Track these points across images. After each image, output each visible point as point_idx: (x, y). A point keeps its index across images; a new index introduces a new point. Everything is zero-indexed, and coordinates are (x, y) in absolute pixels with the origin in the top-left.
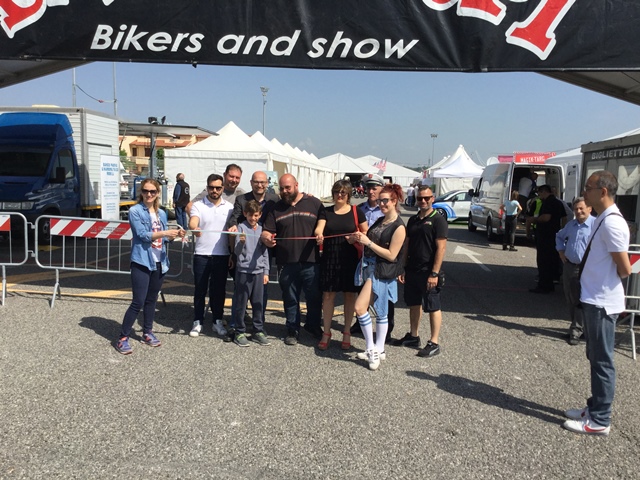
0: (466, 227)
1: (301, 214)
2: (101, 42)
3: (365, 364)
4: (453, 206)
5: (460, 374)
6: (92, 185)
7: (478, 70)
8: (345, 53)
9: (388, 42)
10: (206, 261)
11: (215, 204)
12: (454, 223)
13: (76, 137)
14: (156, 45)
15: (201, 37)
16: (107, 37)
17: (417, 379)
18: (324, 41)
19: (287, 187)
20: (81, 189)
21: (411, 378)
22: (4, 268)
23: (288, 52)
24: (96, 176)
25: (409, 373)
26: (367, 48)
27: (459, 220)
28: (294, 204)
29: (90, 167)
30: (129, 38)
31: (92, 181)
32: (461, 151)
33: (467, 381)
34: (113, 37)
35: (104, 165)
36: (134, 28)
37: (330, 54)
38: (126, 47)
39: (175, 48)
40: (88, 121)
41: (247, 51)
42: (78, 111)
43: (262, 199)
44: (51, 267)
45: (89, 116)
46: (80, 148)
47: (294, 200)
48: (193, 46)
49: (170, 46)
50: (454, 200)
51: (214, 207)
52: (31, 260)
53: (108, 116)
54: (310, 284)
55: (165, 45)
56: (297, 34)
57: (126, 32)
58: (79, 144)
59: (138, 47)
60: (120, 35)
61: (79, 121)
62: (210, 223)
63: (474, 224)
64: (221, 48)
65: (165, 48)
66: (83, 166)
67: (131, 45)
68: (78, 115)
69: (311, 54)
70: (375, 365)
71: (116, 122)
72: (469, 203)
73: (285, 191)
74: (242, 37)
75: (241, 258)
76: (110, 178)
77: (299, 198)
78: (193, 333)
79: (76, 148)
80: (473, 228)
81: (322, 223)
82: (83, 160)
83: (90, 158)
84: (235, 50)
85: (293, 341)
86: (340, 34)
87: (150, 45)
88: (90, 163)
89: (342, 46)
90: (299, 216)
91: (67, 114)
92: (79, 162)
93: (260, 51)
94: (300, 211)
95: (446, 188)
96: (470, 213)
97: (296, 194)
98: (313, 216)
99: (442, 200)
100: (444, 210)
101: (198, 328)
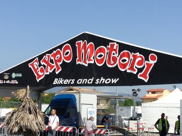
2: (55, 82)
8: (103, 82)
9: (113, 79)
13: (77, 102)
15: (74, 80)
16: (57, 81)
18: (99, 80)
23: (91, 83)
26: (108, 81)
31: (82, 117)
36: (62, 79)
37: (100, 83)
38: (59, 83)
39: (69, 83)
41: (83, 83)
45: (82, 94)
48: (72, 82)
55: (67, 82)
56: (93, 78)
57: (60, 80)
58: (78, 104)
59: (62, 83)
60: (59, 80)
61: (79, 96)
69: (96, 83)
74: (82, 80)
82: (79, 110)
84: (80, 83)
86: (102, 78)
87: (64, 83)
89: (103, 81)
91: (75, 94)
93: (86, 83)
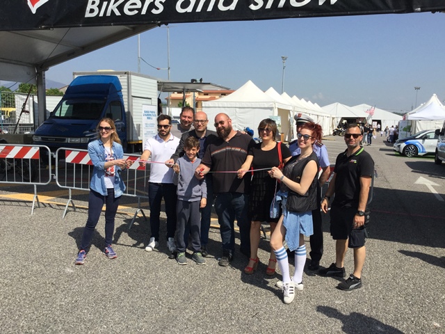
0: (433, 161)
1: (233, 149)
2: (92, 11)
3: (280, 294)
4: (423, 143)
5: (373, 314)
6: (135, 126)
7: (411, 10)
10: (157, 188)
11: (164, 140)
12: (423, 157)
13: (124, 92)
14: (130, 10)
15: (163, 0)
16: (95, 7)
17: (325, 317)
19: (222, 123)
20: (127, 129)
21: (320, 314)
22: (35, 186)
23: (233, 7)
24: (139, 120)
25: (321, 309)
27: (428, 155)
28: (227, 140)
29: (134, 114)
30: (111, 6)
31: (135, 123)
32: (434, 99)
33: (379, 323)
34: (100, 7)
35: (145, 112)
37: (269, 5)
38: (109, 14)
39: (144, 12)
40: (132, 81)
41: (199, 9)
42: (125, 73)
43: (203, 136)
44: (66, 187)
45: (133, 77)
46: (126, 100)
47: (226, 136)
48: (157, 9)
49: (140, 10)
50: (425, 138)
51: (164, 142)
52: (53, 180)
53: (149, 77)
54: (240, 213)
55: (137, 9)
57: (109, 1)
58: (126, 97)
59: (118, 13)
60: (104, 4)
61: (126, 81)
62: (160, 156)
63: (440, 158)
64: (179, 9)
65: (136, 12)
66: (129, 112)
67: (112, 11)
68: (126, 77)
69: (253, 7)
70: (289, 298)
71: (156, 81)
72: (437, 140)
73: (220, 126)
75: (179, 187)
76: (149, 121)
77: (232, 135)
78: (148, 249)
79: (124, 100)
80: (438, 162)
81: (250, 158)
82: (129, 108)
83: (134, 107)
84: (189, 9)
85: (226, 262)
87: (126, 11)
88: (134, 110)
90: (231, 151)
91: (119, 76)
92: (126, 110)
93: (210, 8)
94: (232, 147)
95: (420, 128)
96: (437, 148)
97: (229, 130)
98: (243, 151)
99: (414, 138)
100: (415, 146)
101: (153, 244)
